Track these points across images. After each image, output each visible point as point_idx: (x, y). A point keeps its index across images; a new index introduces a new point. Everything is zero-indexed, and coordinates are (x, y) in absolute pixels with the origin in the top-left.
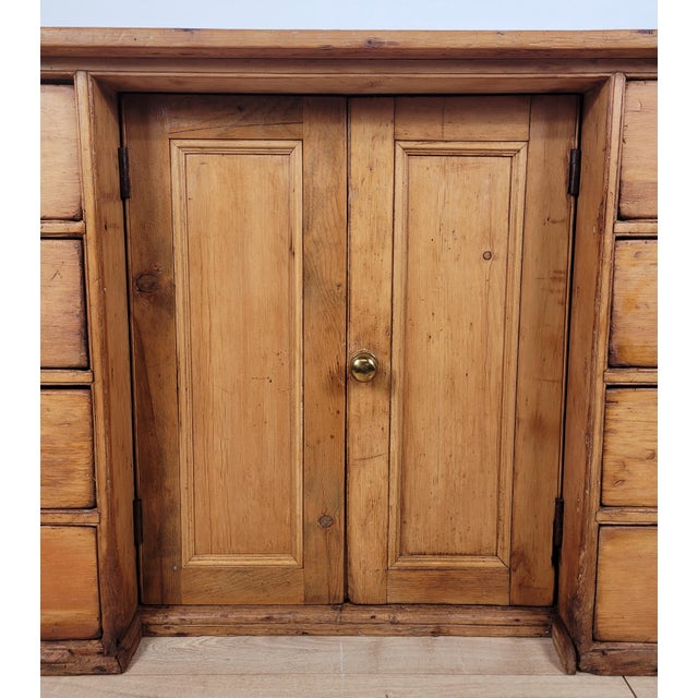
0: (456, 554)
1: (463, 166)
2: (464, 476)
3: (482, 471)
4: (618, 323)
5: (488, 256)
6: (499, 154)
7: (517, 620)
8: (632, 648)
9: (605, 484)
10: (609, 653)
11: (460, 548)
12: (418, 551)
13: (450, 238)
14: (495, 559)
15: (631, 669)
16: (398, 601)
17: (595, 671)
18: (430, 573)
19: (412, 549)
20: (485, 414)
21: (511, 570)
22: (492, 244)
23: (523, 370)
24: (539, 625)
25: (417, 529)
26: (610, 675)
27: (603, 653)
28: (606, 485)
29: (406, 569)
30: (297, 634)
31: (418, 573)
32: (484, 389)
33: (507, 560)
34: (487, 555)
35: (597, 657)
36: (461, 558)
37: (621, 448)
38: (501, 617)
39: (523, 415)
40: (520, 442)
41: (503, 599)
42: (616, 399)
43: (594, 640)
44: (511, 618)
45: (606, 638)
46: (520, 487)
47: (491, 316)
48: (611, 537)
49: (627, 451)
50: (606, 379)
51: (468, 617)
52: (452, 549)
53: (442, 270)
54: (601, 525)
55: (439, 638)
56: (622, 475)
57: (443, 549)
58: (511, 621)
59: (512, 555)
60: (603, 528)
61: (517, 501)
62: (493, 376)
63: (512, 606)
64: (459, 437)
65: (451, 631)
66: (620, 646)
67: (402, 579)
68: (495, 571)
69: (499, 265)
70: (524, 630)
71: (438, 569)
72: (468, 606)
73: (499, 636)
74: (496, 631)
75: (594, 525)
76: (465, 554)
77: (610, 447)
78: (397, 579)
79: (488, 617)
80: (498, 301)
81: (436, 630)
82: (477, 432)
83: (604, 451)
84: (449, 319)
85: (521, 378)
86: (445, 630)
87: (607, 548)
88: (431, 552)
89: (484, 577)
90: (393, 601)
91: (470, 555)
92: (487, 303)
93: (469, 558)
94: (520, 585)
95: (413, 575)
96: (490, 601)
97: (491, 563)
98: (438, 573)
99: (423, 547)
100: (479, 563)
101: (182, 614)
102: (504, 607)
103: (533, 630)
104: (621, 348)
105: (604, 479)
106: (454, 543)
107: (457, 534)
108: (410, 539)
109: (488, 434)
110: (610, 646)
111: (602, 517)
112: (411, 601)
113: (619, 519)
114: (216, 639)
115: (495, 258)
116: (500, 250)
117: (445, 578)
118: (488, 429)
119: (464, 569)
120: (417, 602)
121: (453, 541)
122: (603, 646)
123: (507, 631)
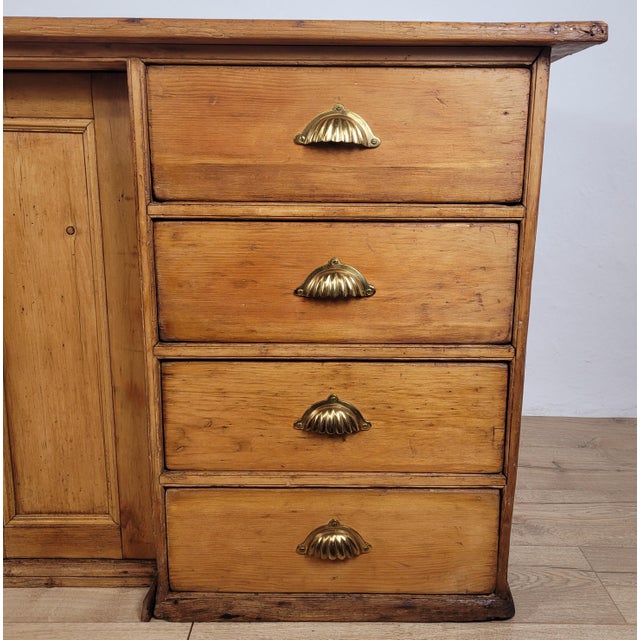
0: (71, 513)
1: (36, 142)
2: (71, 441)
3: (88, 436)
4: (163, 301)
5: (71, 231)
6: (67, 131)
7: (126, 572)
8: (204, 597)
9: (167, 450)
10: (180, 602)
11: (73, 507)
12: (34, 510)
13: (32, 214)
14: (107, 517)
15: (199, 615)
16: (17, 555)
17: (167, 618)
18: (45, 530)
19: (28, 508)
20: (86, 383)
21: (121, 527)
22: (73, 218)
23: (114, 341)
24: (145, 577)
25: (31, 491)
26: (180, 622)
27: (176, 602)
28: (169, 451)
29: (21, 527)
31: (32, 531)
32: (82, 359)
33: (116, 517)
34: (100, 513)
35: (168, 606)
36: (74, 517)
37: (181, 416)
38: (111, 570)
39: (118, 384)
40: (118, 410)
41: (116, 554)
42: (173, 371)
43: (171, 590)
44: (120, 570)
45: (180, 588)
46: (121, 452)
47: (81, 289)
48: (176, 499)
49: (186, 420)
50: (156, 353)
51: (79, 570)
52: (66, 508)
53: (27, 244)
54: (166, 488)
55: (52, 589)
56: (182, 442)
57: (58, 508)
58: (120, 573)
59: (121, 512)
60: (168, 490)
61: (120, 463)
62: (89, 346)
63: (125, 559)
64: (63, 403)
65: (64, 583)
66: (193, 595)
67: (18, 536)
68: (106, 528)
69: (83, 239)
70: (132, 581)
71: (52, 527)
72: (84, 560)
73: (109, 586)
74: (105, 582)
75: (158, 488)
76: (80, 513)
77: (170, 417)
78: (13, 536)
79: (98, 570)
80: (86, 274)
81: (49, 582)
82: (79, 398)
83: (163, 420)
84: (40, 292)
85: (113, 349)
86: (58, 582)
87: (173, 508)
88: (47, 510)
89: (96, 533)
90: (12, 556)
91: (84, 513)
92: (76, 277)
93: (82, 516)
94: (131, 541)
95: (28, 532)
96: (103, 556)
97: (102, 521)
98: (52, 530)
99: (38, 506)
100: (91, 520)
102: (117, 561)
103: (140, 581)
104: (168, 325)
105: (167, 445)
106: (67, 503)
107: (70, 494)
108: (26, 500)
109: (90, 400)
110: (184, 595)
111: (164, 480)
112: (29, 555)
113: (180, 482)
115: (79, 233)
116: (81, 225)
117: (59, 535)
118: (89, 396)
119: (76, 527)
120: (35, 556)
121: (66, 501)
122: (176, 596)
123: (115, 582)
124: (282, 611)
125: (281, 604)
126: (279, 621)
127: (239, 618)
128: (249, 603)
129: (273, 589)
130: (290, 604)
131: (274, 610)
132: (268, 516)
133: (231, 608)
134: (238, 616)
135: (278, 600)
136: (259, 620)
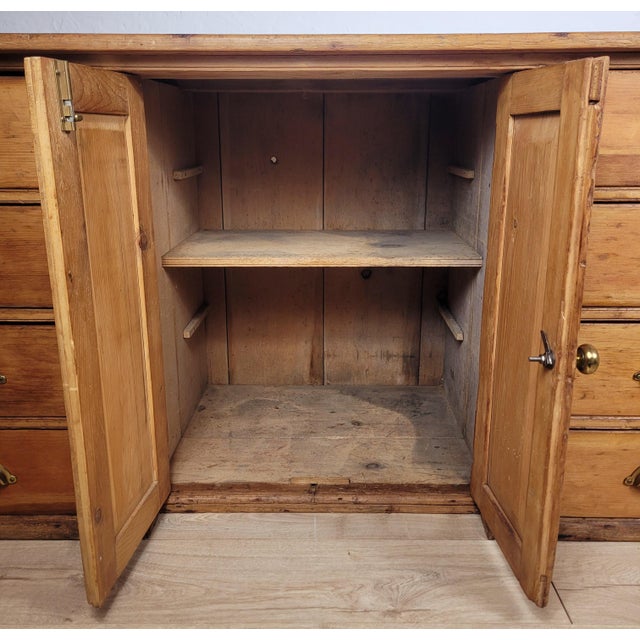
7: (454, 501)
24: (470, 505)
30: (280, 511)
38: (441, 499)
44: (448, 499)
51: (414, 499)
55: (392, 514)
58: (449, 502)
65: (402, 509)
70: (460, 508)
73: (440, 512)
74: (436, 509)
79: (429, 499)
81: (390, 509)
86: (397, 509)
101: (190, 496)
103: (467, 509)
114: (217, 515)
123: (445, 509)
124: (608, 533)
125: (606, 527)
126: (605, 541)
127: (572, 538)
128: (579, 526)
129: (599, 515)
130: (614, 527)
131: (602, 531)
132: (602, 453)
133: (564, 529)
134: (570, 536)
135: (603, 523)
136: (588, 539)
